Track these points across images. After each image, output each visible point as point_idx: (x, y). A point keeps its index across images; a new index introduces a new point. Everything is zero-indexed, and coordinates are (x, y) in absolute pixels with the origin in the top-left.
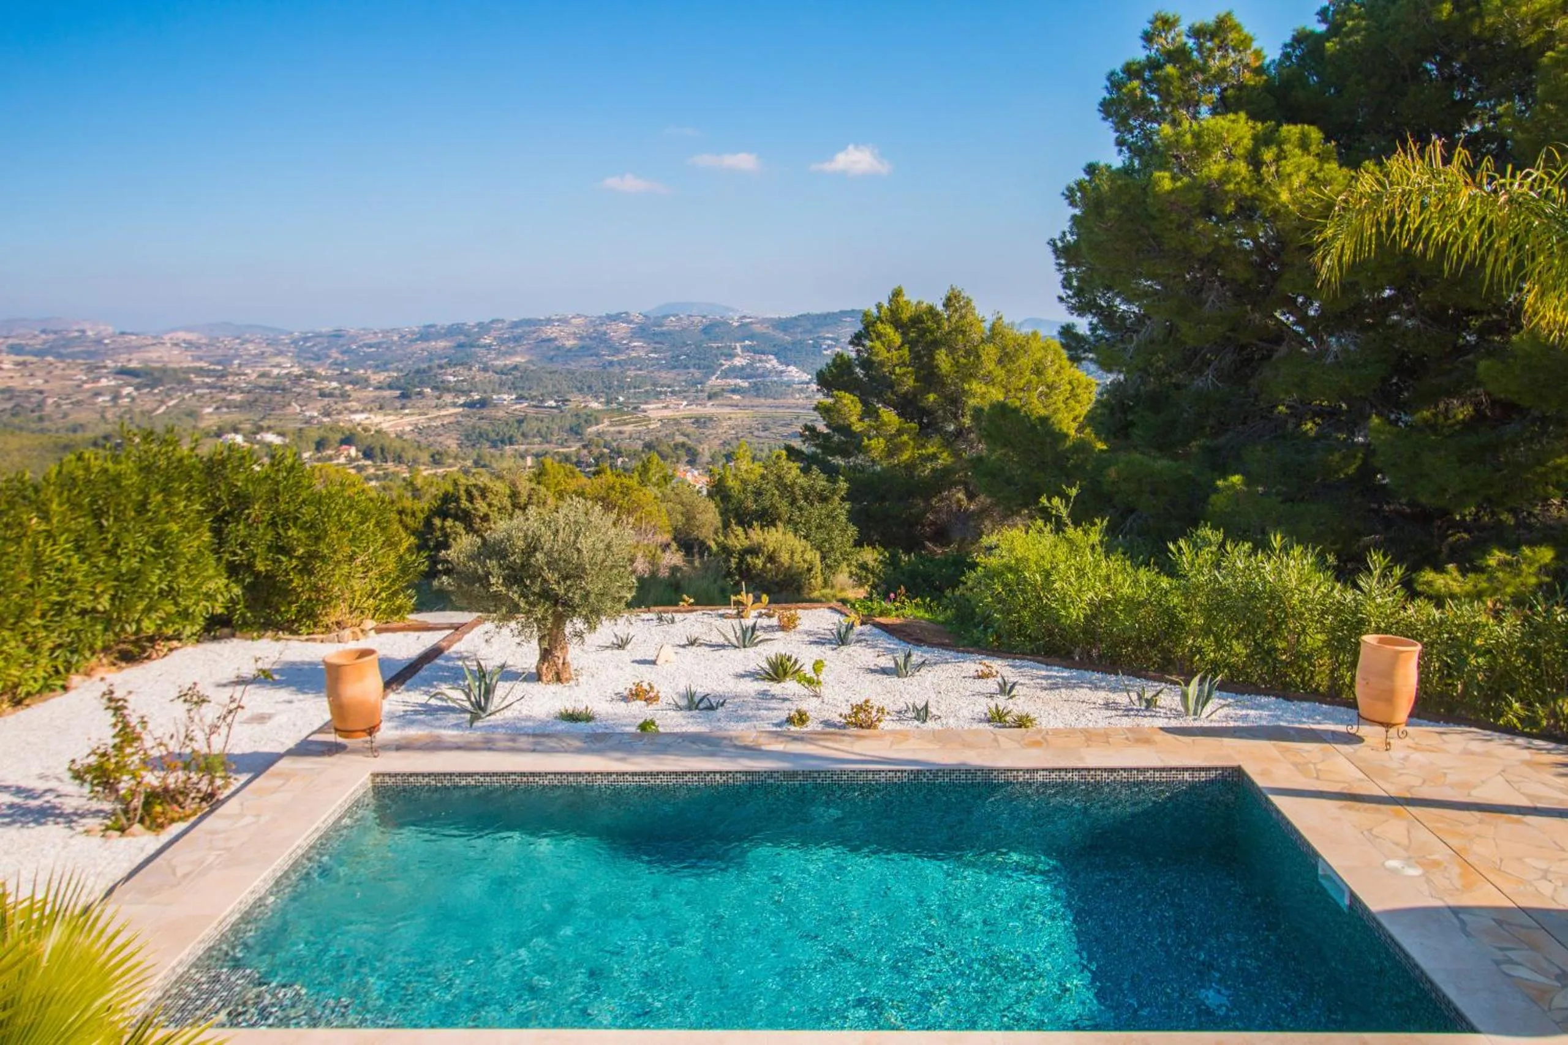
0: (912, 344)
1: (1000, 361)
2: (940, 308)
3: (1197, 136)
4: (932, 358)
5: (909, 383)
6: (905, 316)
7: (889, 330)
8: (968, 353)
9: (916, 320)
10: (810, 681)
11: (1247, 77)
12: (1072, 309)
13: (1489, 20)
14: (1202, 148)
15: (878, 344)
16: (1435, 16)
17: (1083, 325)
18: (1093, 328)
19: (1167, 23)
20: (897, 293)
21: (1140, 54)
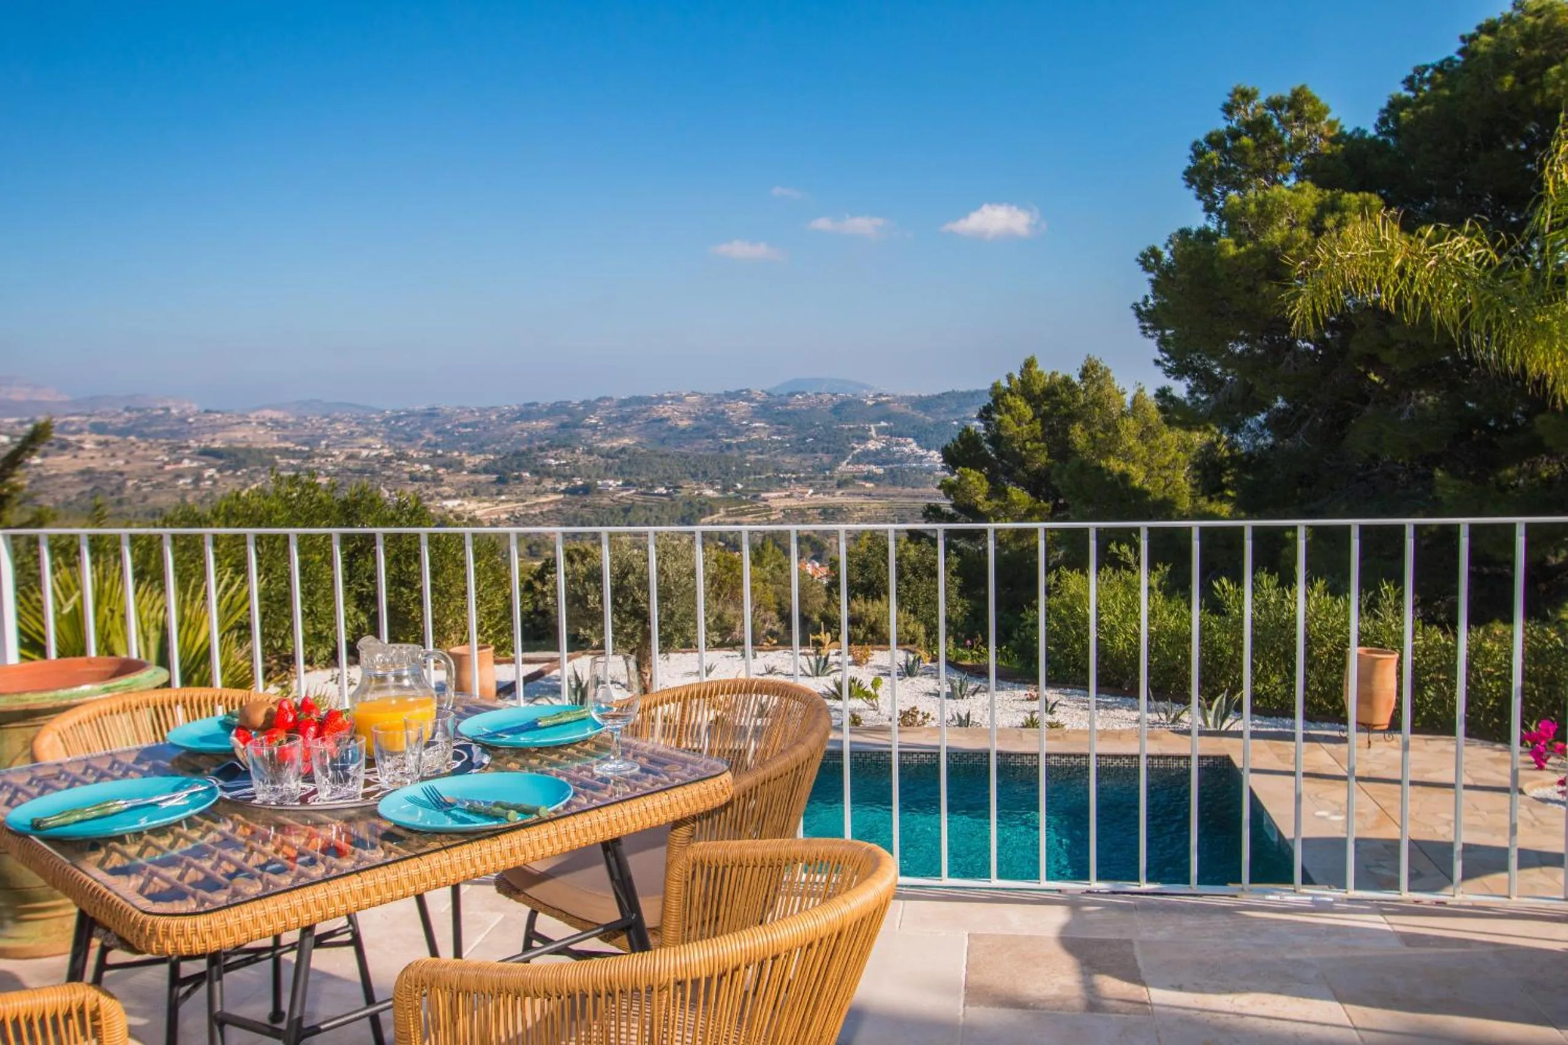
0: (1045, 418)
1: (1142, 437)
2: (1076, 379)
3: (1261, 204)
4: (1066, 432)
5: (1041, 460)
6: (1037, 389)
7: (1020, 403)
8: (1107, 428)
9: (1050, 392)
10: (868, 695)
11: (1323, 146)
12: (1169, 372)
13: (1550, 91)
14: (1266, 215)
15: (1007, 418)
16: (1497, 88)
17: (1180, 389)
18: (1191, 392)
19: (1247, 96)
20: (1029, 364)
21: (1222, 125)
